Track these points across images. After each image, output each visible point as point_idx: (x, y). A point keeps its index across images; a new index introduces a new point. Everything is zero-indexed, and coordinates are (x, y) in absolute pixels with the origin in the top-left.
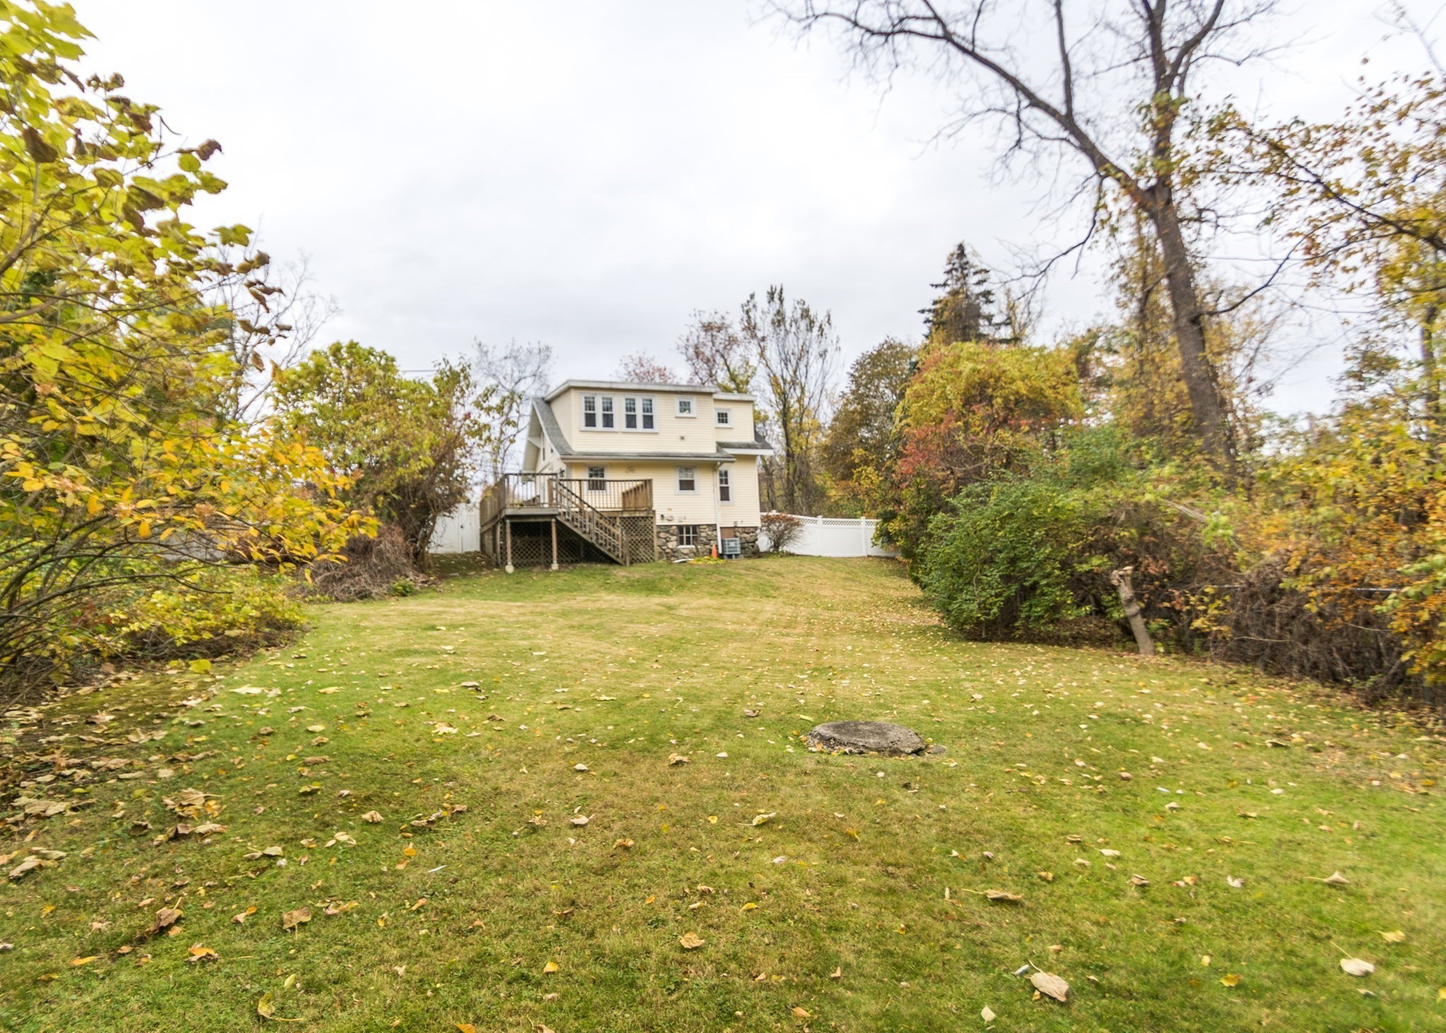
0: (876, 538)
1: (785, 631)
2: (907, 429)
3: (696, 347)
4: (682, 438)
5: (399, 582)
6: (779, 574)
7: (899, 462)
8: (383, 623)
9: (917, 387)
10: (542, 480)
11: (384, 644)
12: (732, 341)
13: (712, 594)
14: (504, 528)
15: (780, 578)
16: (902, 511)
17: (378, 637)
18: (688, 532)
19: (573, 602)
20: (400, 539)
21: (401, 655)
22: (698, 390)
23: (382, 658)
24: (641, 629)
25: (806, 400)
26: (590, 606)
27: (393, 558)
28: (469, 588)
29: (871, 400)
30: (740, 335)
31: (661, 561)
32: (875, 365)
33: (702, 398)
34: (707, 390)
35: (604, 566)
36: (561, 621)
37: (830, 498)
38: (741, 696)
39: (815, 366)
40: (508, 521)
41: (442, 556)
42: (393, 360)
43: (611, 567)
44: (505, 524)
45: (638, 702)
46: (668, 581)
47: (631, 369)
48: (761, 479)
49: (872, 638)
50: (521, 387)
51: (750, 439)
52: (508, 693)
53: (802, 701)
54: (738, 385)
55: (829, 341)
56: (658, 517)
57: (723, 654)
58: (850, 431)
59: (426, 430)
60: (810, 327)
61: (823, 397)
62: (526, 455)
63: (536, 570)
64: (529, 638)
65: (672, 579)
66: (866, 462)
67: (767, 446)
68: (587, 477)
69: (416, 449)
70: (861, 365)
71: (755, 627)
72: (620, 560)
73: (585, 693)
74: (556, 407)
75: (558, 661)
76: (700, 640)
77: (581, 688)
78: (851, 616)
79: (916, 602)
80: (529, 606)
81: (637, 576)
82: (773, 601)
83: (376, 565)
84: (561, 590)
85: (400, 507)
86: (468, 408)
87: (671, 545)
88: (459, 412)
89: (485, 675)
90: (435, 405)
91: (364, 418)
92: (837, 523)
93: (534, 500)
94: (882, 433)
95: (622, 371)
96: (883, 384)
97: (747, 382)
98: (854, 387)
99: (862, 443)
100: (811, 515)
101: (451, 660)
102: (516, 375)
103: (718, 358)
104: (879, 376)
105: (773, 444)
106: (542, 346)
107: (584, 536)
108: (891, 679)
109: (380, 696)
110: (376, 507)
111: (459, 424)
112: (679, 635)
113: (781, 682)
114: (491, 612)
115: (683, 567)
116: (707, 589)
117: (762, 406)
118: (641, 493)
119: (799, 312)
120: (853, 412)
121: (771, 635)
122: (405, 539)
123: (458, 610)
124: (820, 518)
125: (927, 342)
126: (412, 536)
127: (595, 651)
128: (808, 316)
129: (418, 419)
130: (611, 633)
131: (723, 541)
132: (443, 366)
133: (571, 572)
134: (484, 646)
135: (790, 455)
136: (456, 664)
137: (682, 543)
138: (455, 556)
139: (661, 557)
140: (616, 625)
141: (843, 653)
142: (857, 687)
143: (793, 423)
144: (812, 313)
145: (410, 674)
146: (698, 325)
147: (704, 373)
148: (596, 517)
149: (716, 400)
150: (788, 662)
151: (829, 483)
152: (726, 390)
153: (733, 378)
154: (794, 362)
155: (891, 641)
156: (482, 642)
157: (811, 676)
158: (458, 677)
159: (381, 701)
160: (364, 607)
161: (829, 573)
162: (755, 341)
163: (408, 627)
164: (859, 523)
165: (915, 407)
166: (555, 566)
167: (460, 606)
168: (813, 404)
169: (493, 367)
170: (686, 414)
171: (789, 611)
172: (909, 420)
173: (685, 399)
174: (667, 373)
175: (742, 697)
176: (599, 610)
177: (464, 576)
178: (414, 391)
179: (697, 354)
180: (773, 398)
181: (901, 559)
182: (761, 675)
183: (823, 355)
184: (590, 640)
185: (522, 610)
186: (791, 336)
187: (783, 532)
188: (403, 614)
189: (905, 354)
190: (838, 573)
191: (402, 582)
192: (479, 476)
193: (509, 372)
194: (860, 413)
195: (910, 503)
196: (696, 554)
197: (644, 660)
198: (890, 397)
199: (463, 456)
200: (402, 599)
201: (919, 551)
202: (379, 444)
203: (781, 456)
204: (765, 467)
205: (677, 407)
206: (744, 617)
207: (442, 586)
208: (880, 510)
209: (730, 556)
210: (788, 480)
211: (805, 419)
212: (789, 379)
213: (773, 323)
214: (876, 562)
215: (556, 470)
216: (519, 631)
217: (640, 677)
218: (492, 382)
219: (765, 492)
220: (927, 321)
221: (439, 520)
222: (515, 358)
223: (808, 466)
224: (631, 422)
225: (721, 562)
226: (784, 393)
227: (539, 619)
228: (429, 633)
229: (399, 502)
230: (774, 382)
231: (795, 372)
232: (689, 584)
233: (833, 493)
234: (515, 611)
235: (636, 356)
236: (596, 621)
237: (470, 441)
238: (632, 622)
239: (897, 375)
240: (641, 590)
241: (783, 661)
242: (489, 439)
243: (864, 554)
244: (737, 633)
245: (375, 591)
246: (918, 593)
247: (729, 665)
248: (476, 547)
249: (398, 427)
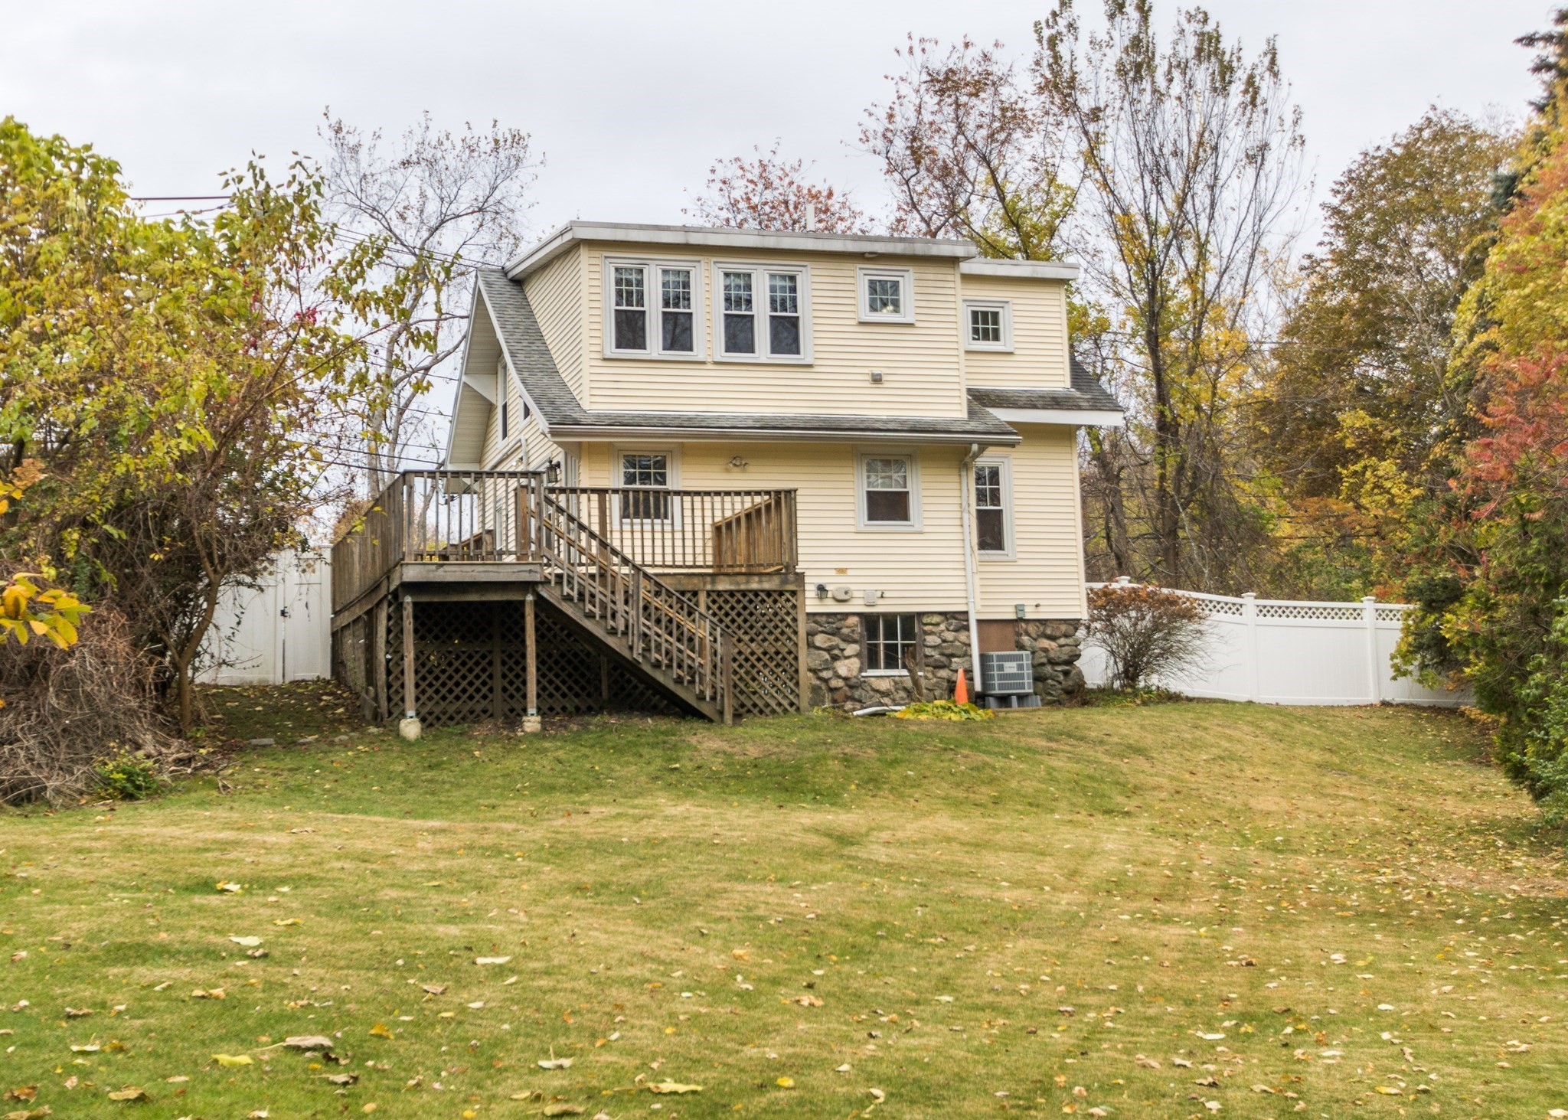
0: (1406, 656)
1: (1159, 908)
2: (1491, 359)
3: (914, 136)
4: (877, 379)
5: (114, 764)
6: (1139, 751)
7: (1470, 448)
8: (74, 870)
9: (1518, 244)
10: (500, 490)
11: (77, 929)
12: (1010, 119)
13: (957, 804)
14: (396, 617)
15: (1141, 762)
16: (1478, 581)
17: (62, 911)
18: (891, 634)
19: (580, 821)
20: (122, 645)
21: (124, 960)
22: (920, 249)
23: (76, 965)
24: (765, 895)
25: (1212, 278)
26: (627, 831)
27: (101, 697)
28: (301, 778)
29: (1389, 278)
30: (1033, 104)
31: (816, 712)
32: (1397, 185)
33: (931, 273)
34: (945, 250)
35: (665, 724)
36: (550, 873)
37: (1276, 542)
38: (1045, 1087)
39: (1235, 192)
40: (408, 599)
41: (229, 692)
42: (113, 168)
43: (684, 727)
44: (400, 606)
45: (762, 1101)
46: (835, 765)
47: (737, 194)
48: (1090, 489)
49: (1398, 932)
50: (447, 242)
51: (1060, 382)
52: (410, 1069)
53: (1214, 1105)
54: (1025, 238)
55: (1273, 120)
56: (810, 591)
57: (990, 970)
58: (1331, 362)
59: (197, 355)
60: (1221, 85)
61: (1257, 271)
62: (457, 420)
63: (480, 731)
64: (464, 916)
65: (847, 760)
66: (1376, 447)
67: (1106, 403)
68: (620, 484)
69: (168, 404)
70: (1358, 184)
71: (1076, 896)
72: (705, 708)
73: (619, 1073)
74: (539, 295)
75: (544, 982)
76: (926, 929)
77: (607, 1058)
78: (1338, 868)
79: (1517, 833)
80: (464, 829)
81: (753, 752)
82: (1122, 825)
83: (56, 714)
84: (552, 788)
85: (125, 561)
86: (311, 298)
87: (844, 668)
88: (283, 307)
89: (349, 1018)
90: (220, 286)
91: (31, 322)
92: (1297, 612)
93: (478, 541)
94: (1417, 369)
95: (716, 199)
96: (1420, 235)
97: (1052, 231)
98: (1340, 244)
99: (1367, 395)
100: (1226, 590)
101: (256, 973)
102: (433, 208)
103: (972, 164)
104: (1411, 214)
105: (1123, 397)
106: (503, 131)
107: (611, 641)
108: (1457, 1046)
109: (70, 1070)
110: (59, 559)
111: (283, 340)
112: (869, 916)
113: (1153, 1050)
114: (360, 845)
115: (877, 729)
116: (942, 788)
117: (1092, 293)
118: (766, 527)
119: (1192, 41)
120: (1340, 312)
121: (1121, 919)
122: (135, 645)
123: (272, 838)
124: (1249, 600)
125: (1541, 121)
126: (154, 638)
127: (644, 957)
128: (1217, 53)
129: (173, 326)
130: (686, 907)
131: (984, 658)
132: (248, 182)
133: (576, 739)
134: (345, 938)
135: (1166, 428)
136: (270, 986)
137: (873, 663)
138: (263, 690)
139: (814, 703)
140: (699, 884)
141: (1320, 972)
142: (1364, 1068)
143: (1174, 343)
144: (1227, 44)
145: (149, 1011)
146: (918, 78)
147: (932, 205)
148: (644, 591)
149: (967, 278)
150: (1170, 996)
151: (1273, 502)
152: (993, 250)
153: (1013, 219)
154: (1178, 177)
155: (1452, 939)
156: (340, 926)
157: (1233, 1034)
158: (277, 1022)
159: (71, 1083)
160: (23, 826)
161: (1275, 750)
162: (1073, 121)
163: (140, 883)
164: (1357, 614)
165: (1511, 298)
166: (532, 723)
167: (279, 828)
168: (1231, 289)
169: (372, 189)
170: (886, 315)
171: (1168, 852)
172: (1493, 334)
173: (884, 273)
174: (835, 204)
175: (1046, 1092)
176: (652, 842)
177: (289, 745)
178: (165, 251)
179: (916, 155)
180: (1120, 270)
181: (1475, 713)
182: (1096, 1031)
183: (1257, 156)
184: (628, 927)
185: (444, 841)
186: (1170, 106)
187: (1148, 636)
188: (128, 847)
189: (1480, 154)
190: (1303, 751)
191: (125, 761)
192: (335, 478)
193: (415, 200)
194: (1358, 314)
195: (1499, 560)
196: (913, 693)
197: (775, 982)
198: (1439, 269)
199: (292, 424)
200: (123, 808)
201: (1528, 692)
202: (70, 390)
203: (1142, 431)
204: (1100, 458)
205: (864, 295)
206: (1046, 868)
207: (231, 771)
208: (1415, 577)
209: (1004, 700)
210: (1162, 494)
211: (1208, 330)
212: (1164, 222)
213: (1121, 71)
214: (1404, 721)
215: (537, 463)
216: (436, 899)
217: (766, 1030)
218: (368, 228)
219: (1100, 530)
220: (1542, 66)
221: (226, 595)
222: (432, 163)
223: (1216, 455)
224: (738, 335)
225: (978, 715)
226: (1150, 261)
227: (490, 866)
228: (198, 899)
229: (122, 546)
230: (1124, 230)
231: (1181, 203)
232: (894, 775)
233: (1285, 529)
234: (425, 844)
235: (751, 159)
236: (646, 873)
237: (310, 386)
238: (740, 877)
239: (1458, 212)
240: (762, 792)
241: (1156, 992)
242: (362, 379)
243: (1373, 698)
244: (1028, 912)
245: (51, 784)
246: (1524, 807)
247: (1007, 1000)
248: (318, 667)
249: (123, 344)
